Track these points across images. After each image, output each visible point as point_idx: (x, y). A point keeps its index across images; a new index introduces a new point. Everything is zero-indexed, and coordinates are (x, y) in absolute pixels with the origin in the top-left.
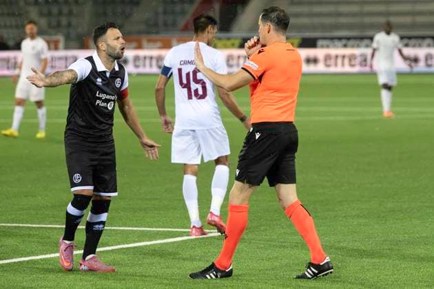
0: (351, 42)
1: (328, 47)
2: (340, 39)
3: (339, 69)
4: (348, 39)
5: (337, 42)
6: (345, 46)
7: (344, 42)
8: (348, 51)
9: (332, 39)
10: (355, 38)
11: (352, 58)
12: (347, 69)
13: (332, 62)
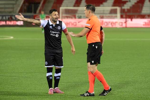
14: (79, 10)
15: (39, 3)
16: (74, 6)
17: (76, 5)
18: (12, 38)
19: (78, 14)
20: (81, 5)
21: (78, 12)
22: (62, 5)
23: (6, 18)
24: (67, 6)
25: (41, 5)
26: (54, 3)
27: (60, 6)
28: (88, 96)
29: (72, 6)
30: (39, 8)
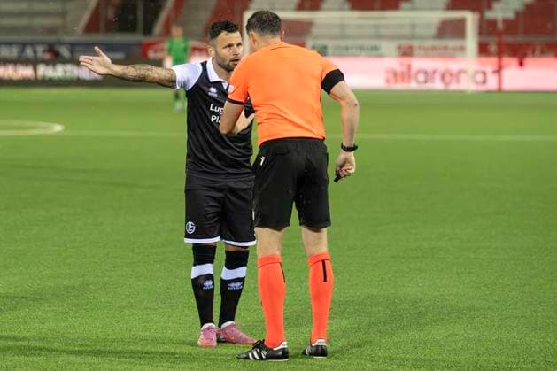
14: (317, 21)
16: (300, 7)
17: (307, 3)
18: (58, 128)
19: (316, 37)
20: (325, 5)
21: (315, 31)
23: (35, 52)
29: (293, 6)
30: (164, 16)
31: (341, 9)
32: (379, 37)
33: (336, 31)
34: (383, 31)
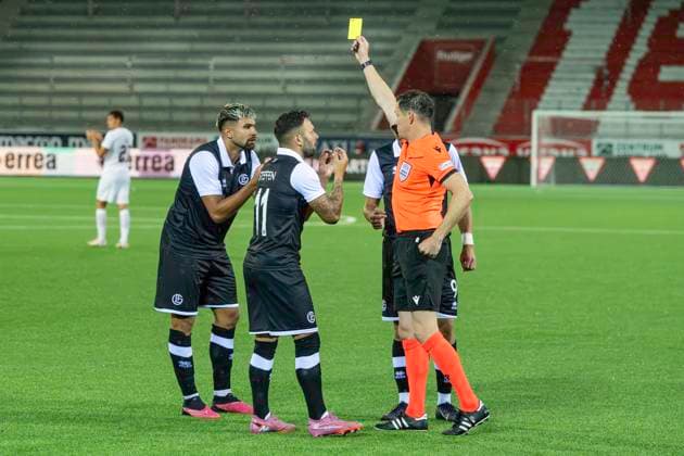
0: (38, 140)
1: (10, 144)
2: (24, 135)
3: (23, 171)
4: (34, 136)
5: (20, 139)
6: (30, 144)
7: (30, 139)
8: (33, 150)
9: (15, 135)
10: (43, 135)
11: (38, 158)
12: (33, 171)
13: (16, 162)
14: (603, 120)
15: (457, 94)
16: (587, 107)
17: (594, 103)
18: (350, 220)
19: (601, 137)
20: (610, 106)
21: (601, 130)
22: (541, 105)
24: (559, 109)
25: (461, 102)
26: (513, 95)
27: (534, 107)
28: (404, 428)
29: (580, 106)
30: (454, 113)
31: (627, 109)
32: (662, 136)
33: (622, 130)
34: (666, 131)
